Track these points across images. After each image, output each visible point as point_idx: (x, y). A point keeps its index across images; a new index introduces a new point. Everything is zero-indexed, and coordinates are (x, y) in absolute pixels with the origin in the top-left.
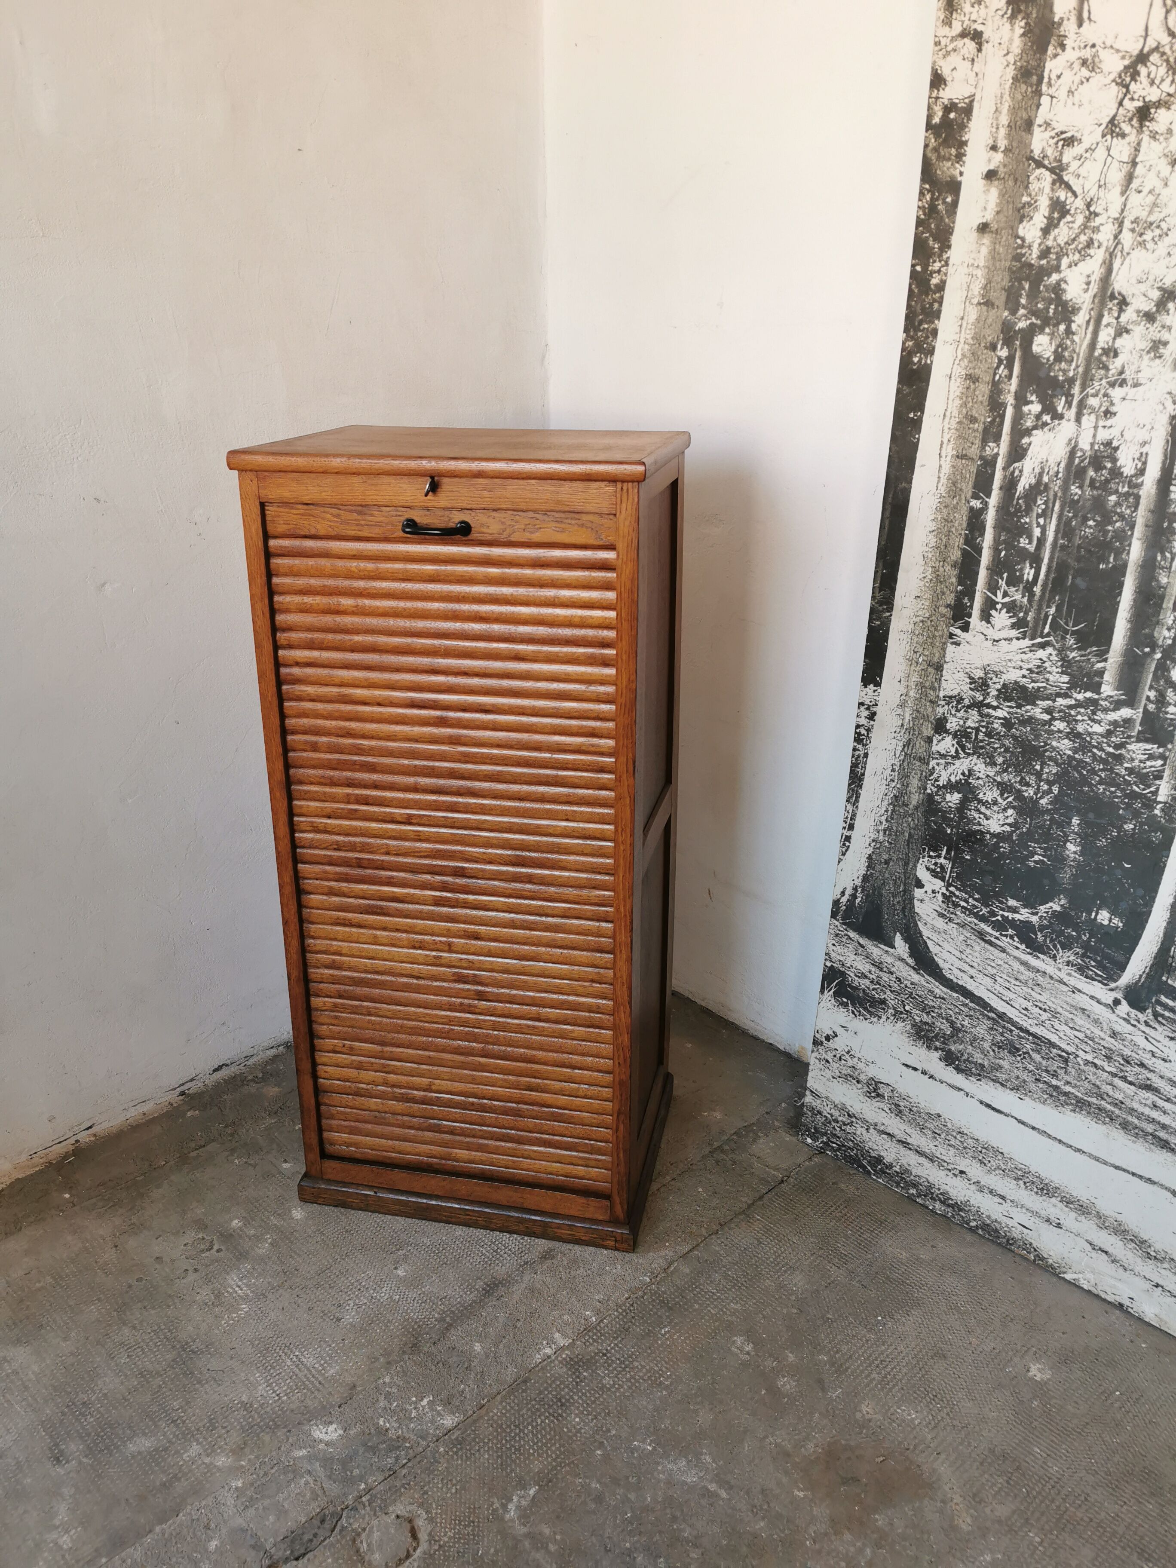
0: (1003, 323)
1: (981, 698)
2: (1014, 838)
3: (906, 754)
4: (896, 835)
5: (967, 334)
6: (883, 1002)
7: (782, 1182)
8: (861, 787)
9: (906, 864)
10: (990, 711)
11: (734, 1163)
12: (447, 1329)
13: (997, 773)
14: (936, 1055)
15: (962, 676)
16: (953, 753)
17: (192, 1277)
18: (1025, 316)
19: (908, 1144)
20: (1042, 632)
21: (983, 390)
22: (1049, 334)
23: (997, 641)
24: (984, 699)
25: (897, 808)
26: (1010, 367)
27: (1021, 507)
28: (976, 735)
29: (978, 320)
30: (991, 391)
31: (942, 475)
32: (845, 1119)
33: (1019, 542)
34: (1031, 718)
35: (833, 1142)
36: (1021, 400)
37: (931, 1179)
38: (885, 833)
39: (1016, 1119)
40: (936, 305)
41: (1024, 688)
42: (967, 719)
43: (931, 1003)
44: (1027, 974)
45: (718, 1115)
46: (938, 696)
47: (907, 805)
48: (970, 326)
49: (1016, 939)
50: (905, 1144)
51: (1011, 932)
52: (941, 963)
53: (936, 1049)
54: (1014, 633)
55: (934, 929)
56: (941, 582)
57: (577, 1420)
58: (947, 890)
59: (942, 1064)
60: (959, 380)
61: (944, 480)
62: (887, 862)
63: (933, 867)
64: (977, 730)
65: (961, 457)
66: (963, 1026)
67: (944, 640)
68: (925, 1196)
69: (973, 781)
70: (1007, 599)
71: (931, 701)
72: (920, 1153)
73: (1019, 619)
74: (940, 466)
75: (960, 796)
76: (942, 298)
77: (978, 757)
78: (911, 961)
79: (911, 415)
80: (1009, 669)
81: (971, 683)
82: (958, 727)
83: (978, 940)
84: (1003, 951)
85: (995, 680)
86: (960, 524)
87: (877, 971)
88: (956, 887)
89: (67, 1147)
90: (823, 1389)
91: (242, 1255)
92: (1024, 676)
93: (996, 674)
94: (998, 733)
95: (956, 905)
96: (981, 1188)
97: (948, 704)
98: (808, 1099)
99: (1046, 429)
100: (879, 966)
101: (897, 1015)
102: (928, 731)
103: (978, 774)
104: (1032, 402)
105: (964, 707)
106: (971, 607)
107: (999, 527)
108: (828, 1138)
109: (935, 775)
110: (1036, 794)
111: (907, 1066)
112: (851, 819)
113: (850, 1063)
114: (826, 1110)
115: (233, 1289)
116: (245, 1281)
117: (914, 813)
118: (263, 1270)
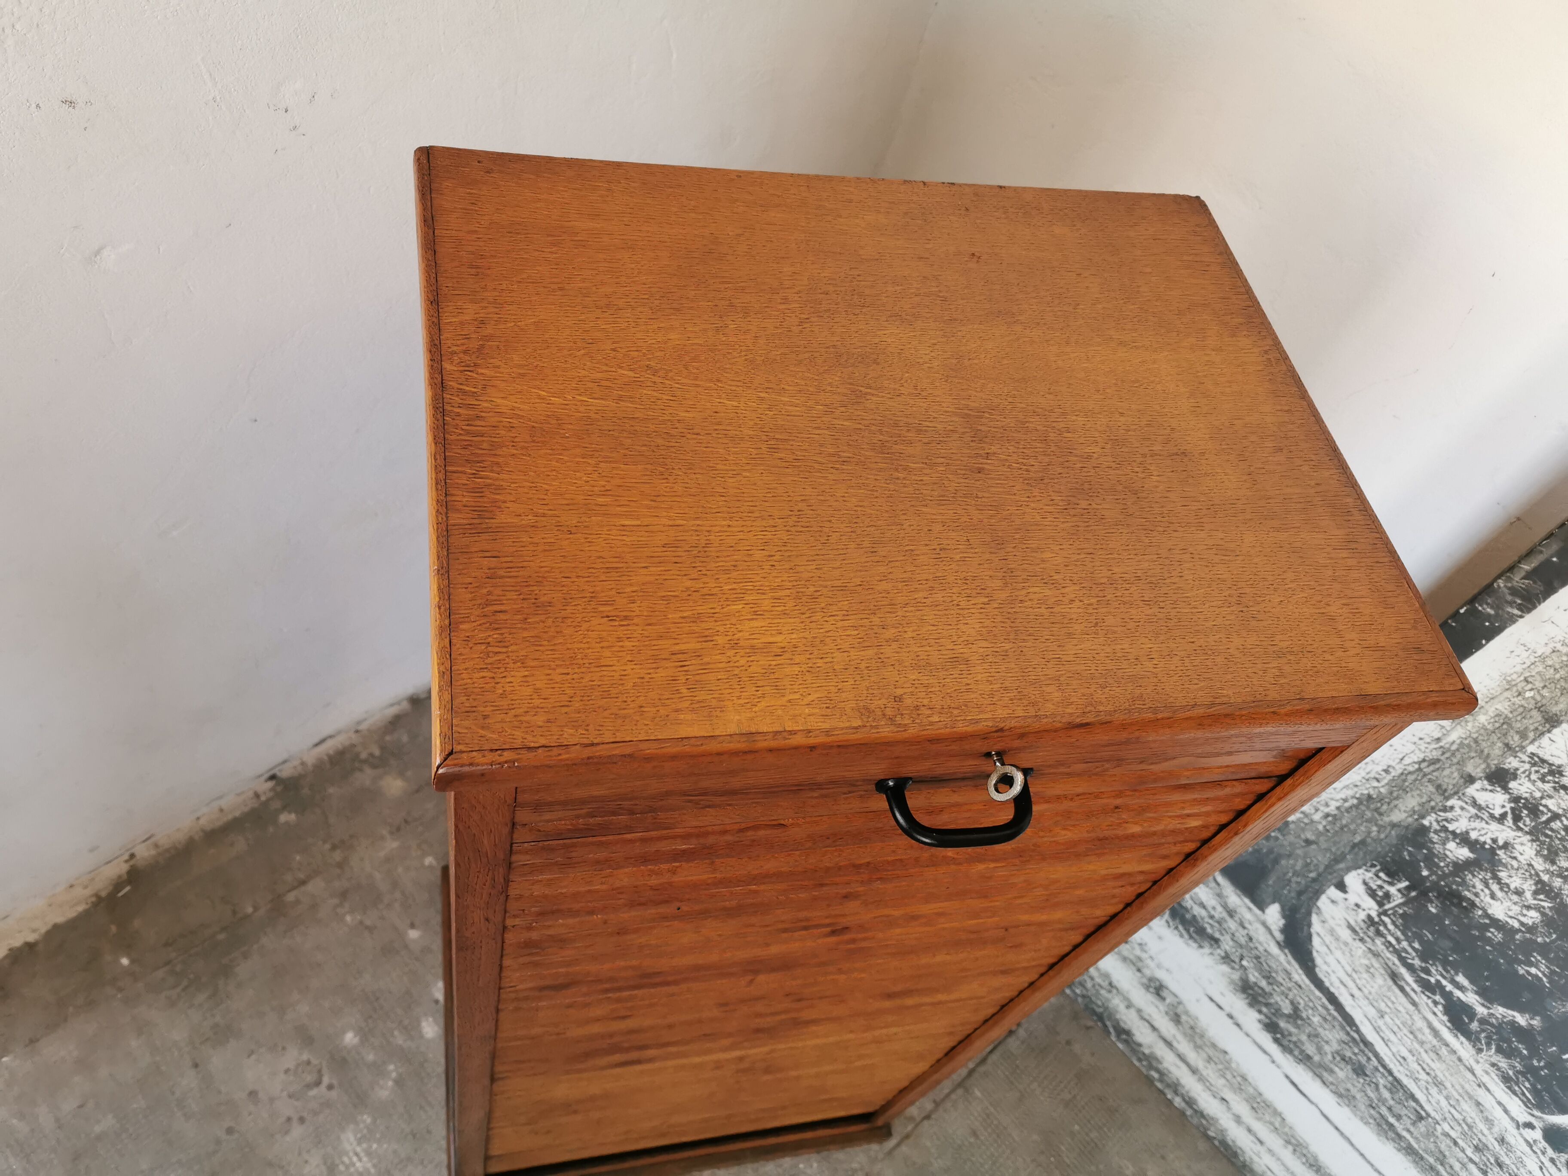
2: (1517, 937)
3: (1420, 769)
4: (1342, 828)
6: (1217, 941)
9: (1337, 860)
13: (1548, 871)
14: (1257, 1016)
16: (1497, 812)
17: (297, 1131)
19: (1173, 1046)
28: (1549, 821)
32: (1105, 984)
37: (1183, 1081)
38: (1325, 817)
39: (1322, 1112)
42: (1550, 797)
43: (1280, 979)
44: (1428, 1036)
46: (1524, 747)
47: (1381, 814)
49: (1440, 1007)
50: (1169, 1044)
51: (1438, 998)
52: (1318, 961)
53: (1260, 1012)
55: (1332, 932)
58: (1379, 915)
59: (1259, 1026)
62: (1308, 842)
63: (1375, 887)
64: (1556, 815)
66: (1309, 1019)
68: (1167, 1086)
69: (1504, 856)
71: (1507, 745)
72: (1181, 1058)
75: (1471, 855)
77: (1533, 841)
78: (1279, 937)
82: (1527, 795)
83: (1387, 977)
84: (1414, 1004)
87: (1225, 915)
88: (1394, 923)
89: (120, 868)
91: (360, 1100)
95: (1378, 933)
96: (1238, 1119)
97: (1534, 764)
100: (1231, 913)
101: (1226, 958)
102: (1475, 769)
103: (1516, 854)
105: (1555, 782)
109: (1449, 815)
111: (1211, 999)
115: (350, 1159)
116: (364, 1145)
117: (1385, 827)
118: (387, 1128)
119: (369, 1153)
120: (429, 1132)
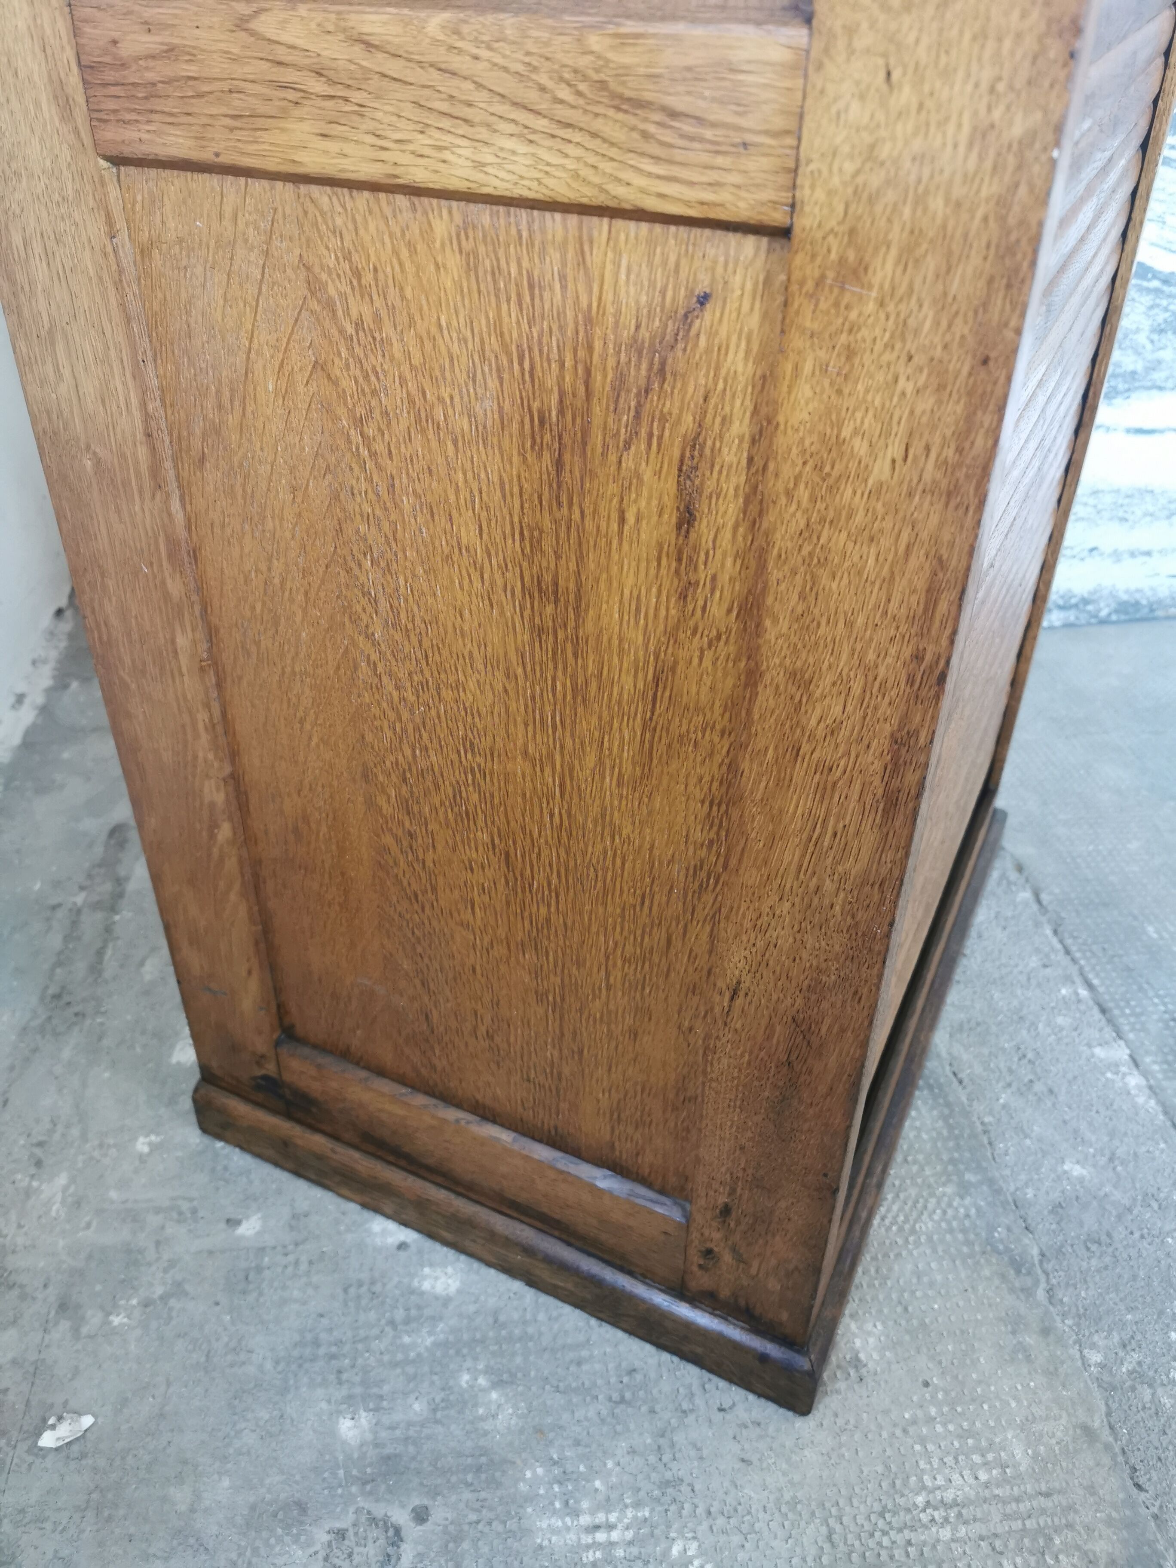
91: (486, 1468)
115: (595, 1545)
116: (585, 1505)
118: (577, 1443)
119: (607, 1505)
120: (632, 1371)
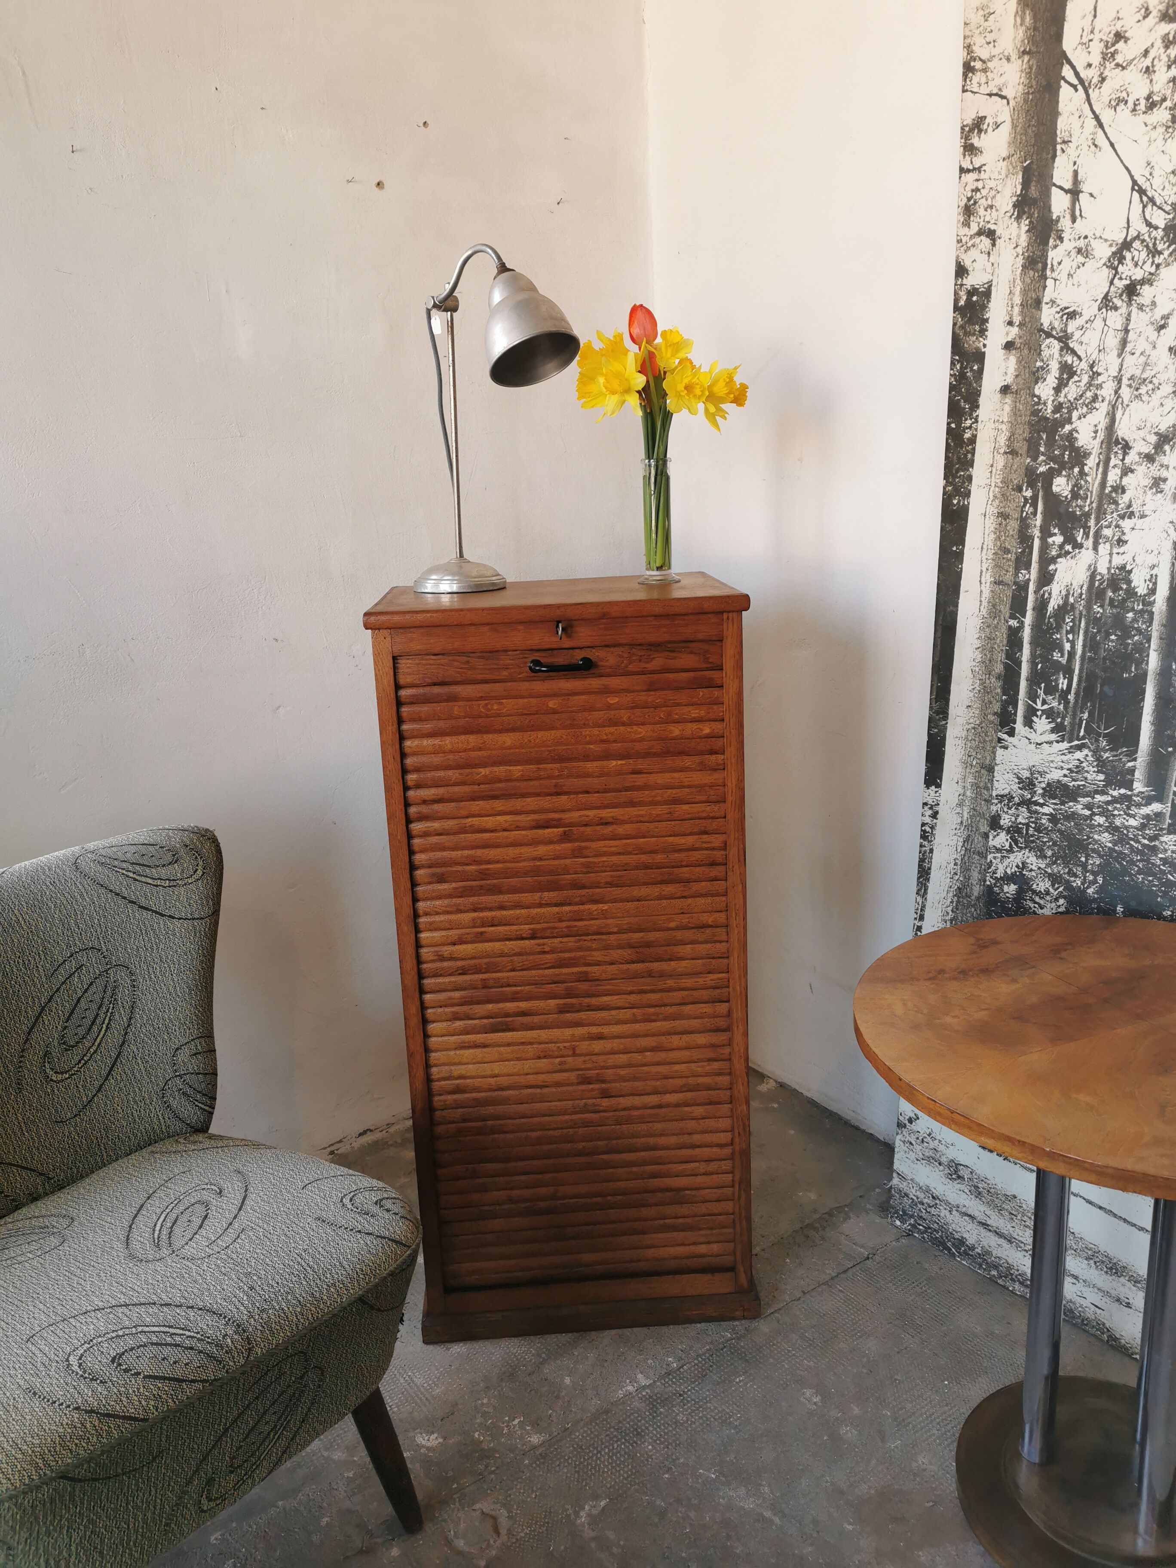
0: (1026, 469)
1: (1029, 796)
3: (966, 849)
5: (997, 479)
7: (868, 1258)
8: (928, 880)
10: (1038, 808)
11: (823, 1238)
12: (541, 1363)
13: (1048, 865)
15: (1011, 776)
16: (1007, 847)
18: (1044, 461)
19: (988, 1225)
20: (1078, 735)
21: (1013, 525)
22: (1065, 476)
23: (1040, 744)
24: (1032, 797)
25: (961, 900)
26: (1034, 505)
27: (1052, 625)
28: (1027, 830)
29: (1005, 467)
30: (1020, 526)
31: (983, 599)
32: (930, 1201)
33: (1053, 656)
34: (1074, 813)
35: (920, 1225)
36: (1046, 533)
37: (1010, 1261)
38: (951, 923)
39: (1084, 1199)
40: (969, 456)
41: (1066, 786)
42: (1018, 816)
45: (813, 1196)
46: (992, 795)
47: (970, 897)
48: (998, 472)
50: (984, 1225)
54: (1054, 737)
56: (988, 693)
57: (650, 1447)
60: (992, 517)
61: (985, 603)
64: (1027, 825)
65: (998, 583)
67: (993, 745)
68: (1006, 1277)
69: (1027, 873)
70: (1046, 707)
71: (986, 800)
72: (997, 1233)
73: (1057, 724)
74: (981, 591)
75: (1016, 887)
76: (974, 449)
77: (1030, 850)
79: (954, 549)
80: (1052, 770)
81: (1019, 783)
82: (1010, 824)
85: (1040, 779)
86: (1001, 641)
90: (883, 1439)
92: (1065, 776)
93: (1041, 774)
94: (1046, 828)
97: (1000, 802)
98: (896, 1181)
99: (1068, 557)
102: (984, 827)
103: (1031, 867)
104: (1055, 534)
105: (1014, 804)
106: (1015, 714)
107: (1034, 643)
108: (915, 1220)
109: (993, 868)
110: (1083, 884)
111: (983, 1147)
112: (922, 910)
113: (932, 1145)
114: (913, 1192)
117: (975, 904)
